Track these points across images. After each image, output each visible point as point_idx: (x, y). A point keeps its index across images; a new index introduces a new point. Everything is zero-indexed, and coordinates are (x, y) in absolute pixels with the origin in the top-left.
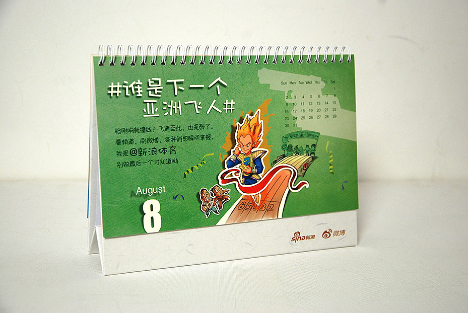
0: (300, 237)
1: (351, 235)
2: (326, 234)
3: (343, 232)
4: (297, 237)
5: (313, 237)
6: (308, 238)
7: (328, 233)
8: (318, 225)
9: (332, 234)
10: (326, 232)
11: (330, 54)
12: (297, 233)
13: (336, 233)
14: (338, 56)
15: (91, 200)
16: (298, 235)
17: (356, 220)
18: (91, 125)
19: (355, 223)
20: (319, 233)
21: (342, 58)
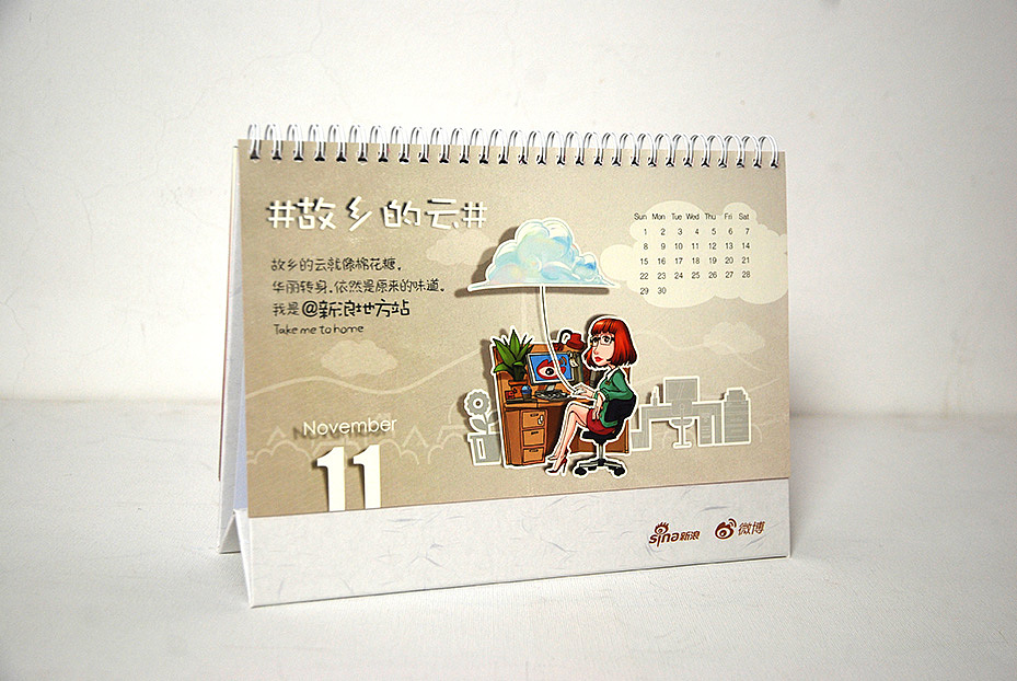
0: (669, 535)
1: (776, 535)
2: (724, 530)
3: (760, 526)
4: (661, 534)
6: (685, 536)
7: (728, 527)
8: (707, 509)
10: (722, 525)
12: (661, 525)
13: (745, 528)
16: (664, 529)
17: (787, 502)
19: (785, 507)
20: (708, 527)
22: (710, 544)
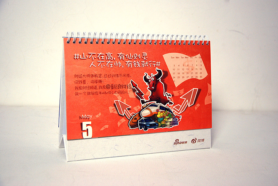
0: (179, 142)
1: (208, 142)
2: (194, 141)
3: (203, 140)
4: (177, 142)
5: (186, 142)
6: (183, 143)
7: (195, 140)
8: (189, 135)
9: (197, 141)
10: (193, 140)
11: (196, 40)
12: (177, 140)
13: (199, 140)
14: (201, 42)
16: (178, 141)
17: (210, 134)
19: (210, 135)
20: (189, 140)
21: (203, 42)
22: (190, 145)
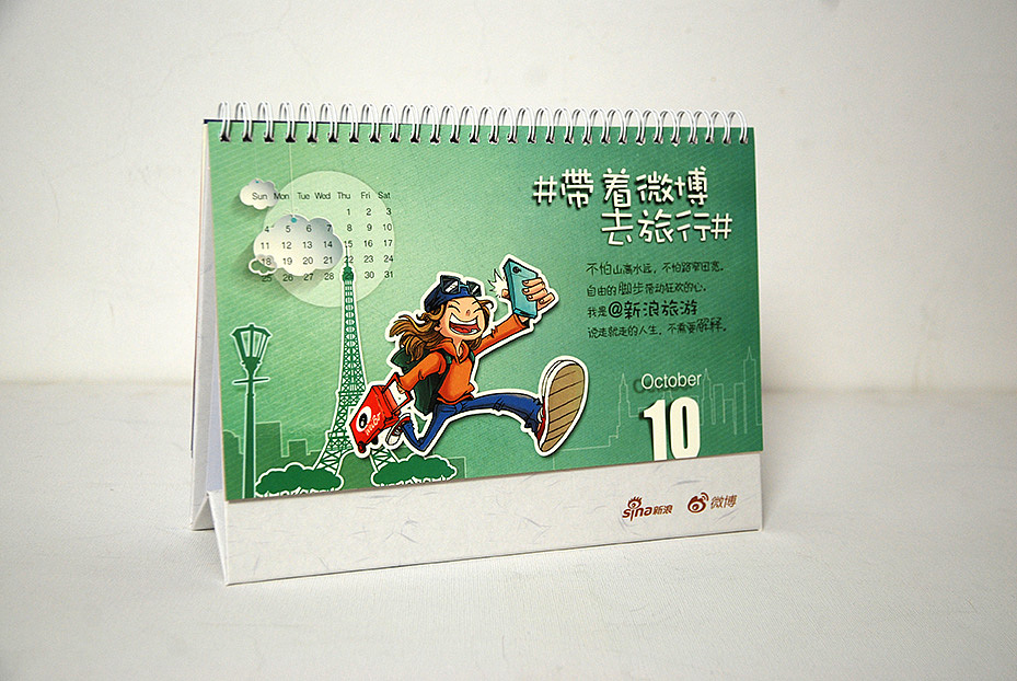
0: (642, 509)
1: (748, 508)
2: (696, 503)
3: (732, 500)
4: (635, 508)
5: (669, 509)
6: (657, 510)
7: (701, 500)
8: (680, 483)
10: (695, 499)
12: (634, 500)
13: (718, 502)
15: (199, 419)
16: (637, 503)
17: (759, 476)
18: (202, 268)
19: (758, 480)
20: (681, 501)
22: (682, 518)
